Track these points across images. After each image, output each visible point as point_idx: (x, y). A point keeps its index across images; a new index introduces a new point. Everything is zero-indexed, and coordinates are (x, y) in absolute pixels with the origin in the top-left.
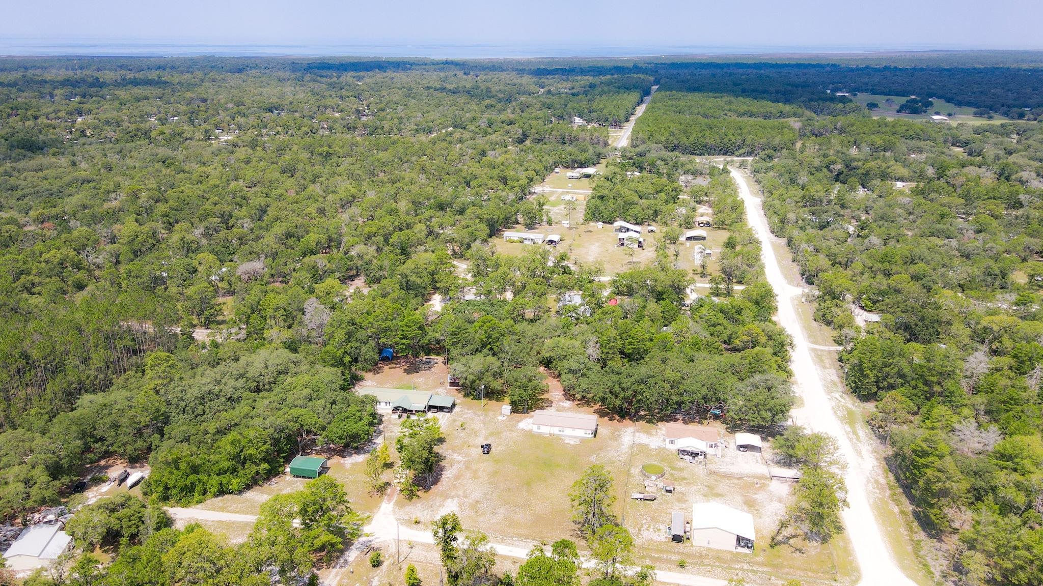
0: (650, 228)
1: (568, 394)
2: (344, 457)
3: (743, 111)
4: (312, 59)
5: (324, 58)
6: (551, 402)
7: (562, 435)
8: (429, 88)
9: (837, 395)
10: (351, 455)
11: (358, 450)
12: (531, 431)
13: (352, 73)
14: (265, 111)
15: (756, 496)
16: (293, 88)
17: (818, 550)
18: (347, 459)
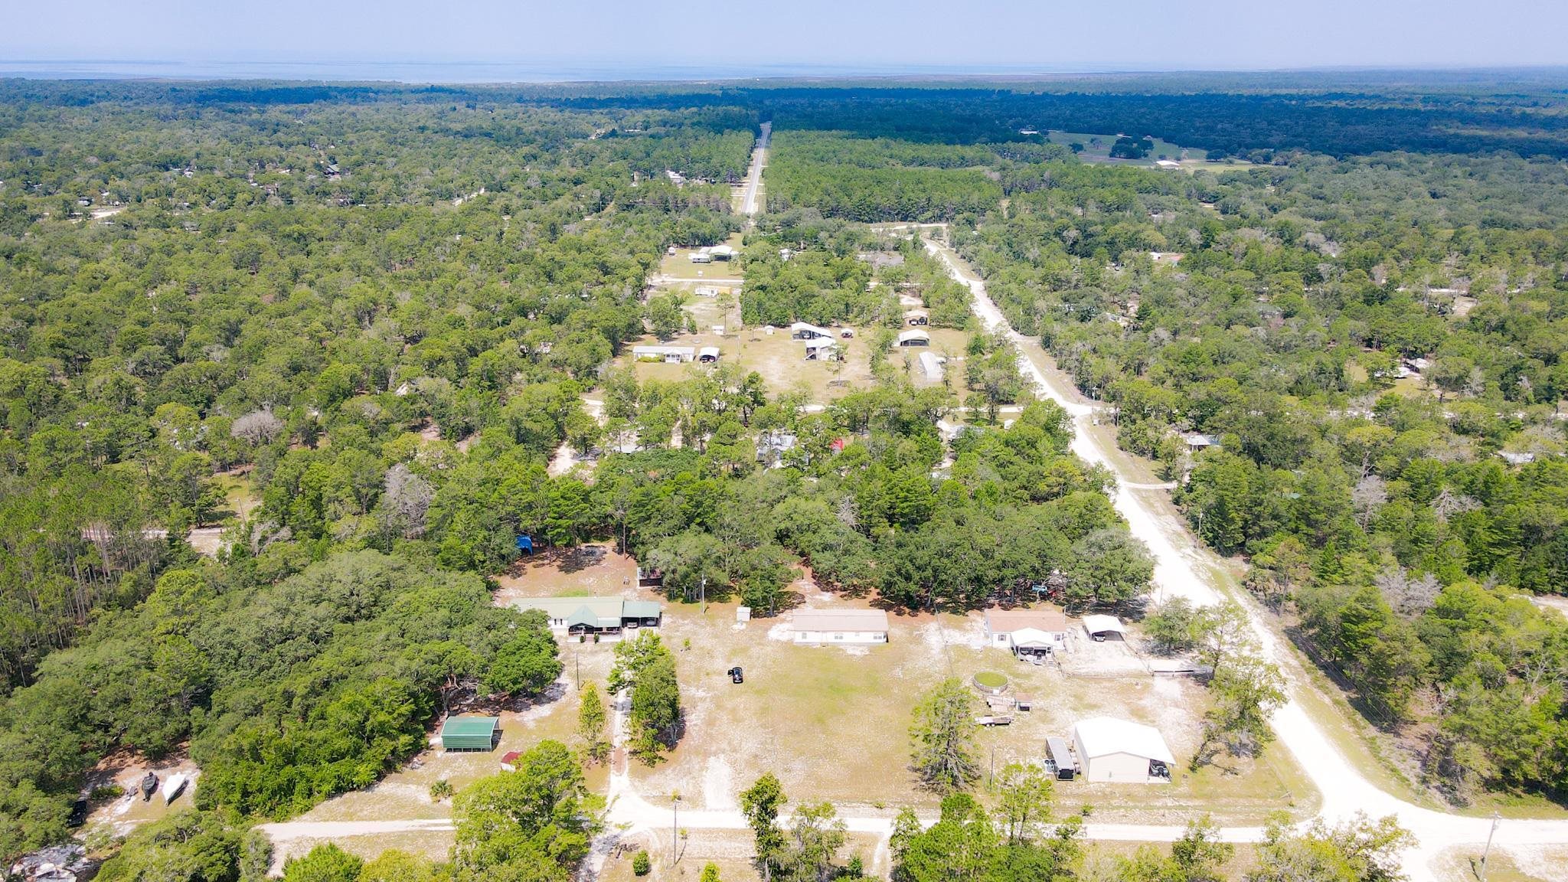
0: (844, 331)
1: (824, 581)
2: (517, 711)
3: (909, 157)
4: (203, 84)
5: (223, 83)
6: (803, 597)
7: (842, 644)
8: (423, 129)
9: (1189, 551)
10: (528, 707)
11: (538, 699)
12: (790, 642)
13: (282, 107)
14: (156, 168)
15: (1143, 702)
16: (190, 132)
17: (1253, 767)
18: (524, 713)
